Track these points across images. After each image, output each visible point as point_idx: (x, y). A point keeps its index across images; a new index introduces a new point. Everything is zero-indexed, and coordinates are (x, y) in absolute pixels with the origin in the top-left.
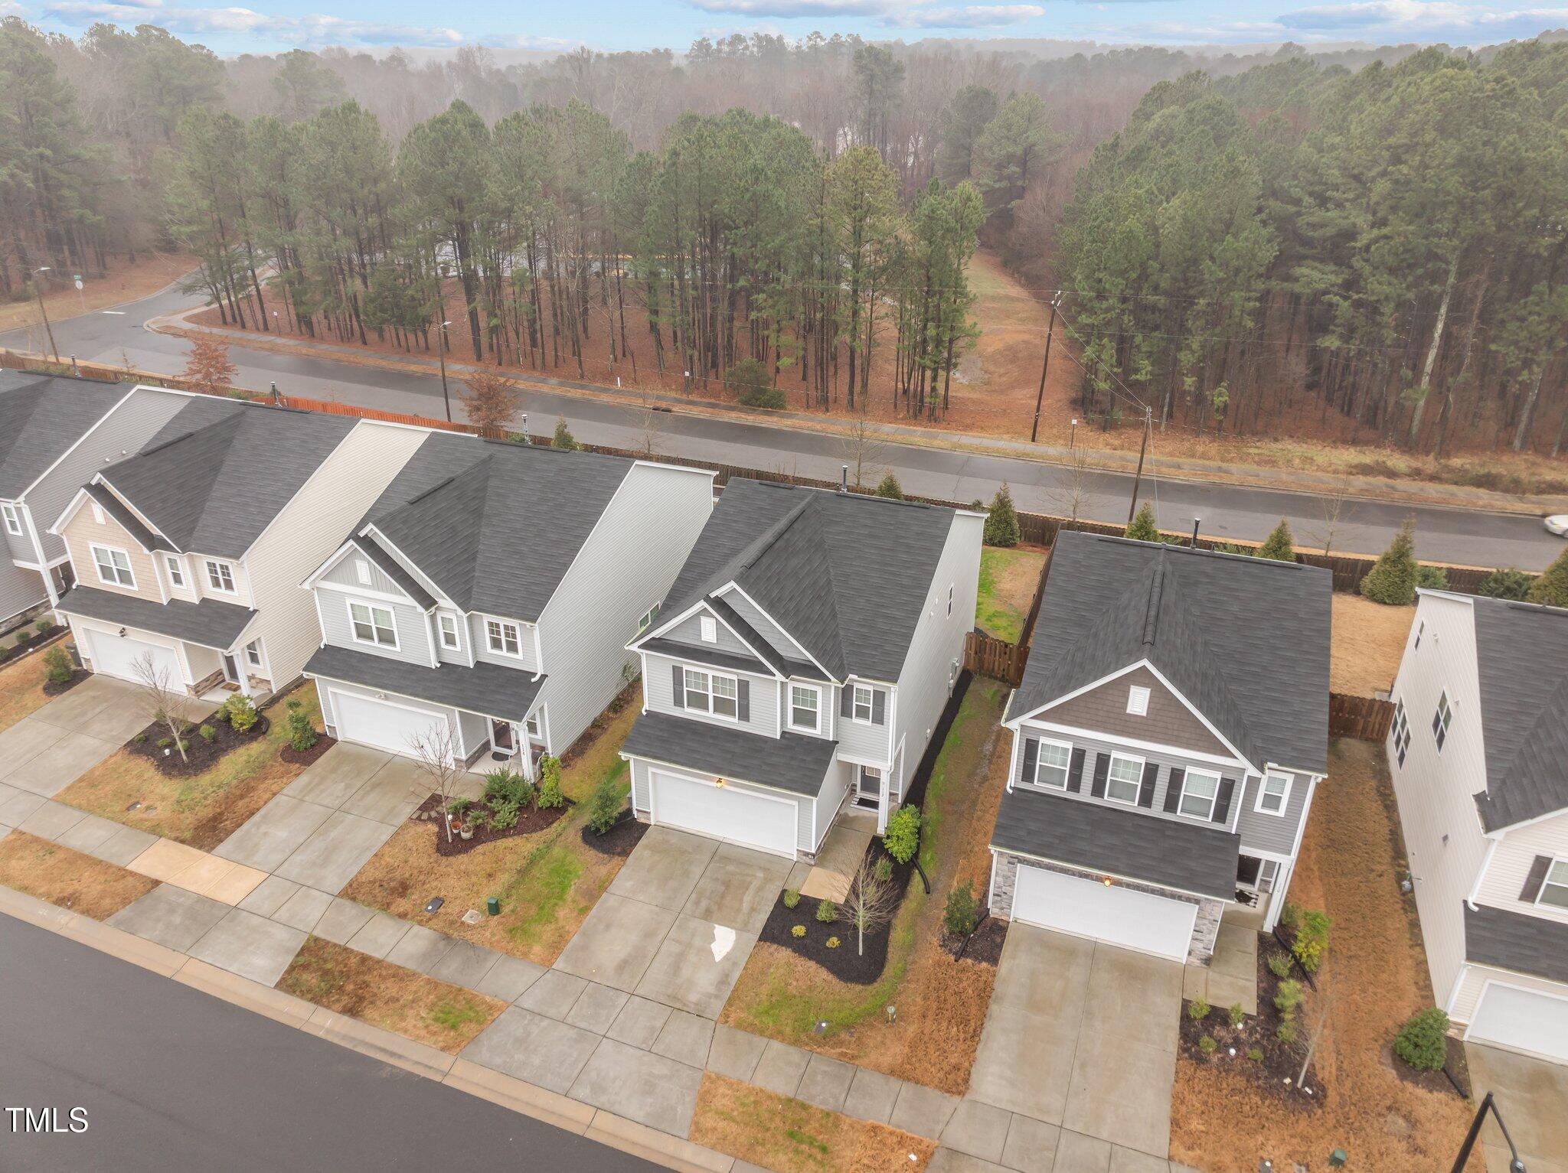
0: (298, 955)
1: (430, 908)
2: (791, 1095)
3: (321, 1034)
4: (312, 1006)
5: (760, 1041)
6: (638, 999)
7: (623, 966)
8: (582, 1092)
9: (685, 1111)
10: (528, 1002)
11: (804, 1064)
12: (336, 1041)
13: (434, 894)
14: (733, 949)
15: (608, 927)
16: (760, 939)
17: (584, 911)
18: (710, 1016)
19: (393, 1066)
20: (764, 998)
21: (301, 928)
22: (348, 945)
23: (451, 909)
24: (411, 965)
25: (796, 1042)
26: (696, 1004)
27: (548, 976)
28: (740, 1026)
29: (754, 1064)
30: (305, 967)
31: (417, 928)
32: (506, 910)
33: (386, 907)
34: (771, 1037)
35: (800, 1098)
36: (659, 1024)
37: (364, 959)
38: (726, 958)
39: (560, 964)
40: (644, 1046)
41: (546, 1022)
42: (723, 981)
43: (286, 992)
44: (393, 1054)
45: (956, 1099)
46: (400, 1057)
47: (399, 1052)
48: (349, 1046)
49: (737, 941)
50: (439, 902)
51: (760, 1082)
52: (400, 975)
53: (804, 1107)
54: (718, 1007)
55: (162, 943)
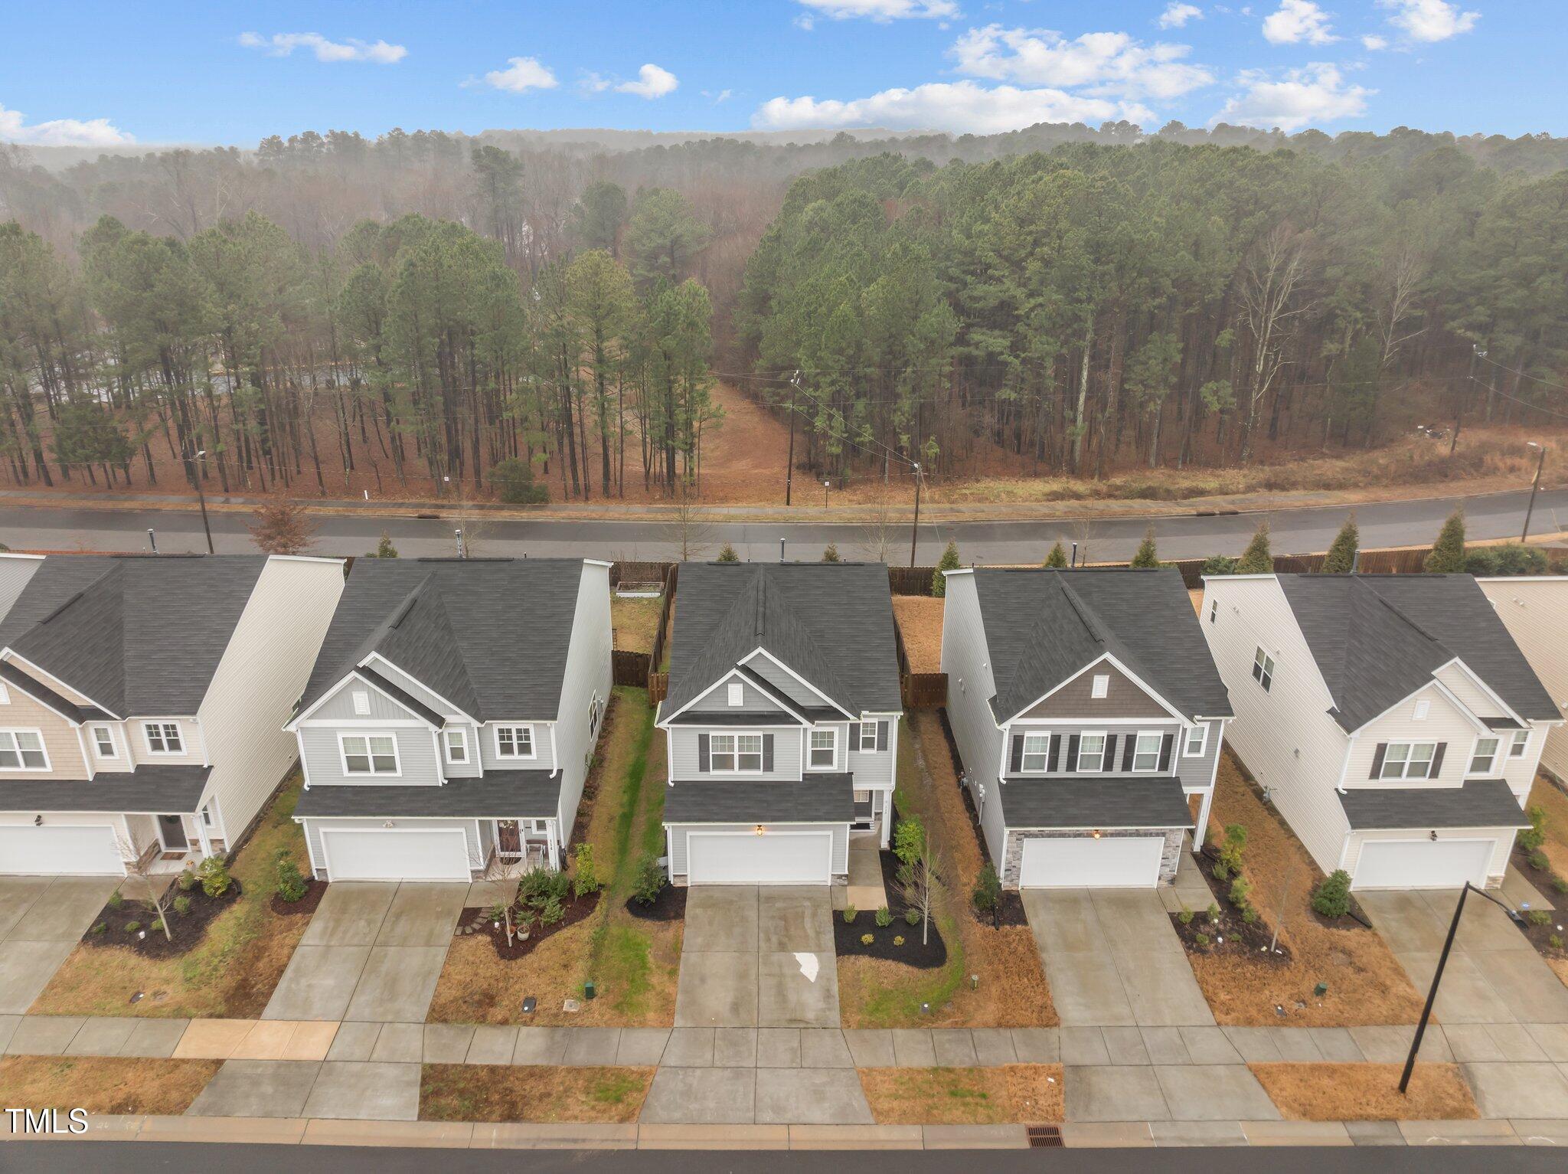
0: (422, 1085)
1: (526, 1008)
2: (935, 1065)
3: (493, 1146)
4: (469, 1125)
5: (885, 1033)
6: (765, 1031)
7: (735, 1008)
8: (768, 1116)
9: (860, 1103)
10: (672, 1060)
11: (930, 1040)
12: (512, 1147)
13: (522, 996)
14: (821, 968)
15: (703, 980)
16: (838, 955)
17: (673, 973)
18: (833, 1026)
19: (585, 1151)
20: (868, 999)
21: (408, 1060)
22: (469, 1062)
23: (548, 1004)
24: (542, 1062)
25: (914, 1025)
26: (817, 1020)
27: (675, 1034)
28: (861, 1026)
29: (891, 1051)
30: (437, 1093)
31: (524, 1030)
32: (600, 990)
33: (482, 1020)
34: (891, 1027)
35: (942, 1065)
36: (796, 1044)
37: (493, 1070)
38: (819, 976)
39: (678, 1022)
40: (794, 1065)
41: (698, 1072)
42: (828, 995)
43: (433, 1120)
44: (575, 1141)
45: (1055, 1030)
46: (584, 1140)
47: (581, 1137)
48: (529, 1147)
49: (820, 961)
50: (531, 1001)
51: (905, 1063)
52: (534, 1073)
53: (949, 1070)
54: (835, 1017)
55: (267, 1115)
